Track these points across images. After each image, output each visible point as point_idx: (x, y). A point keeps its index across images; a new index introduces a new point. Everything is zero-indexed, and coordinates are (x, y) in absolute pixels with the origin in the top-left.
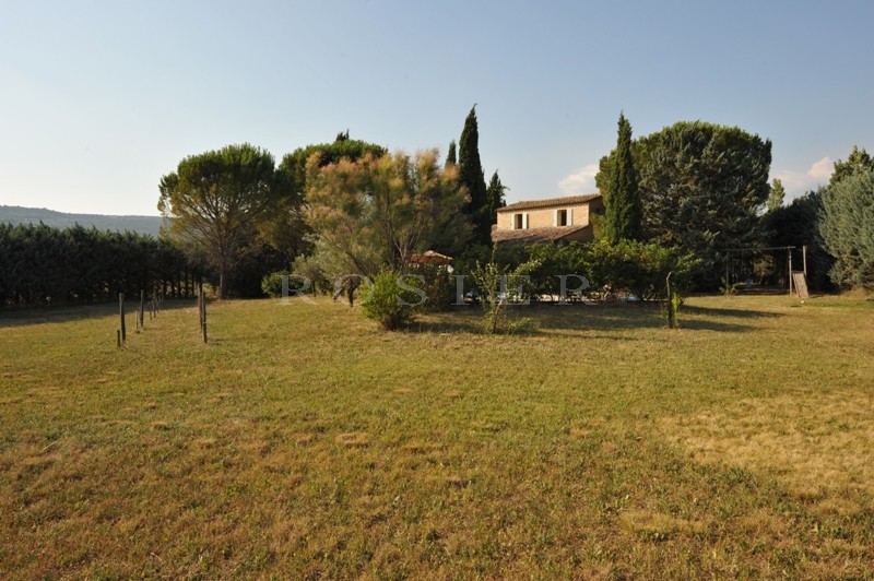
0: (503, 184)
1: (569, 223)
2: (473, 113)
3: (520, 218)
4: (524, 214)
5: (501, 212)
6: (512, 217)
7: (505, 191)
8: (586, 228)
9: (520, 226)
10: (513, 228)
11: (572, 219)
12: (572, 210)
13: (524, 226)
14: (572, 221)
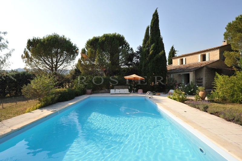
0: (175, 50)
1: (207, 59)
2: (156, 11)
3: (182, 60)
4: (184, 58)
5: (174, 59)
6: (179, 60)
7: (176, 52)
8: (218, 61)
9: (182, 63)
10: (179, 64)
11: (209, 58)
12: (209, 53)
13: (184, 63)
14: (209, 59)
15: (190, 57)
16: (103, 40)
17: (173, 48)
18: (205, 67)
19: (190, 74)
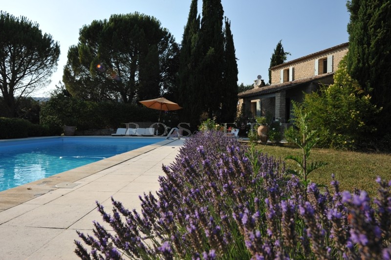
1: (329, 69)
3: (287, 72)
4: (291, 68)
5: (274, 70)
6: (281, 72)
9: (287, 79)
10: (282, 82)
11: (333, 66)
12: (333, 56)
13: (291, 79)
14: (333, 68)
15: (302, 64)
16: (110, 27)
17: (279, 46)
18: (312, 83)
19: (276, 98)
